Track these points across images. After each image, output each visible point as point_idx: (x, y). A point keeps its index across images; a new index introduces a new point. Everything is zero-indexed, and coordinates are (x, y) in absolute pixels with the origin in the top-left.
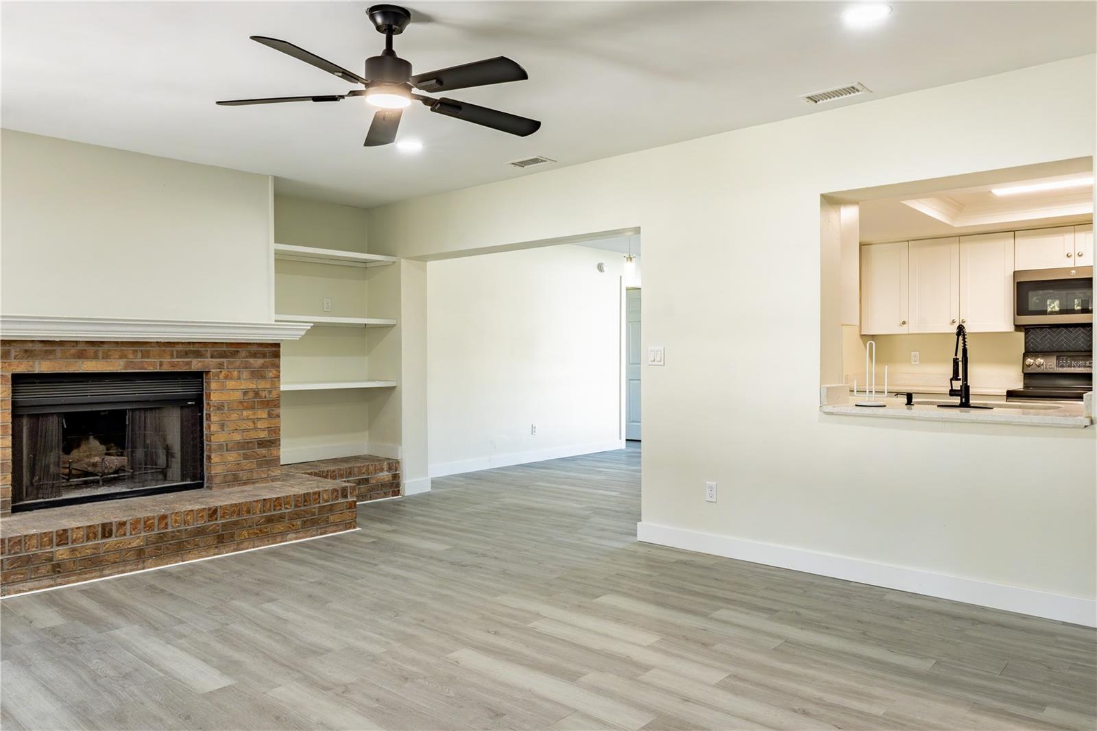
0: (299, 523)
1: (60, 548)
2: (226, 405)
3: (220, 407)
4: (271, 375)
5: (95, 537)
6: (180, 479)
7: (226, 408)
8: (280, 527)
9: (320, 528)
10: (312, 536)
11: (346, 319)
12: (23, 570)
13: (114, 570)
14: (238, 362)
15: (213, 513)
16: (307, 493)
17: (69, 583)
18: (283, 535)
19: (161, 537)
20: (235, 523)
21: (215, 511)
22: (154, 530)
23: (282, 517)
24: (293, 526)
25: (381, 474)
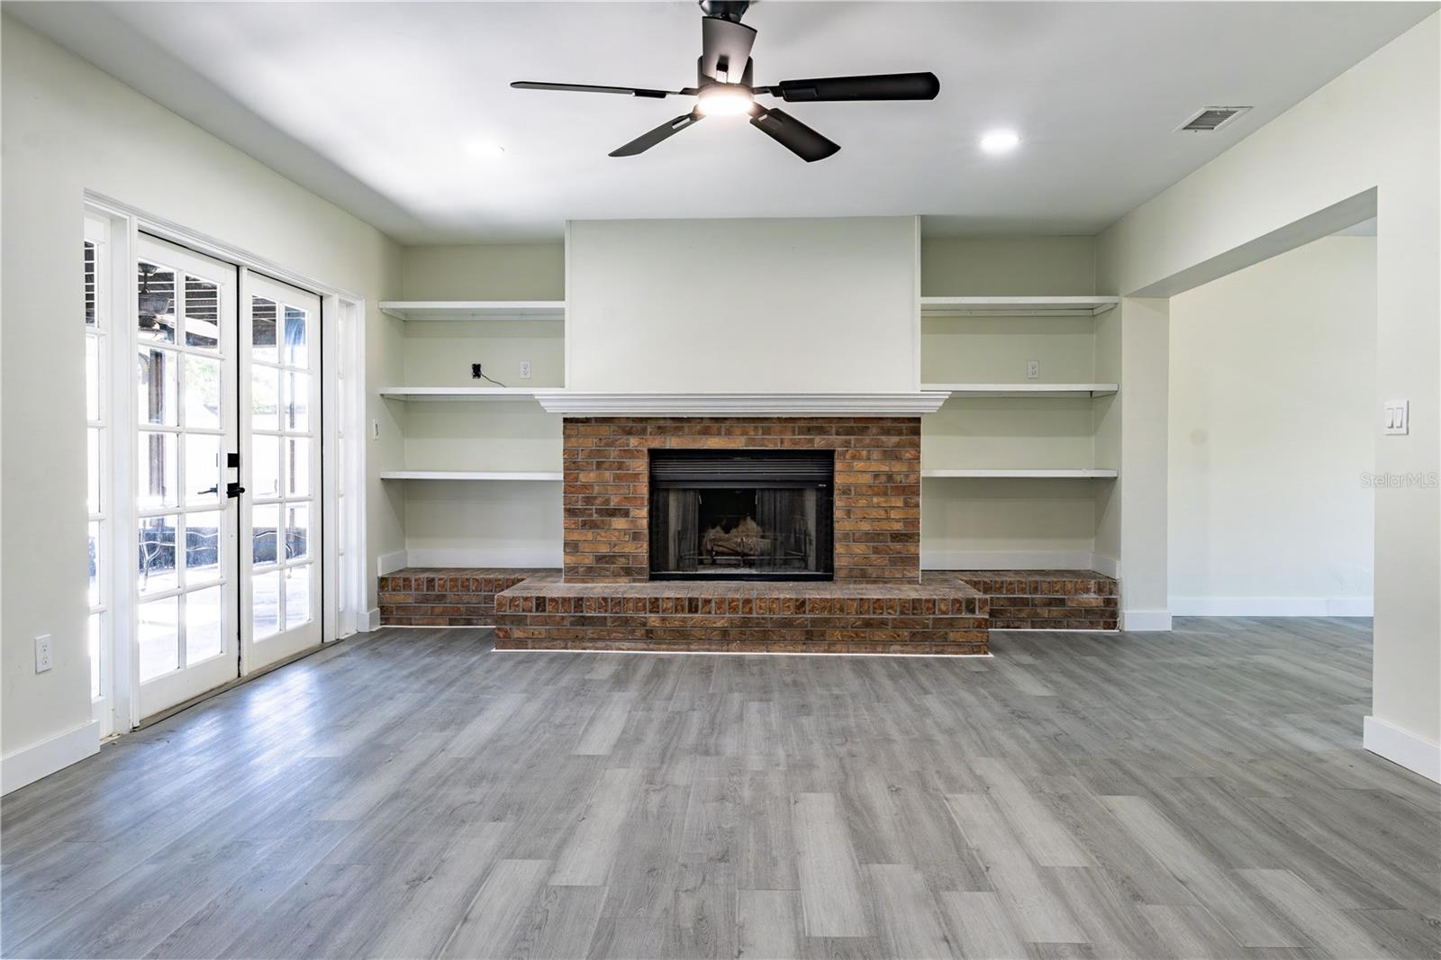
0: (906, 634)
1: (652, 615)
2: (853, 489)
3: (846, 491)
4: (908, 455)
5: (683, 610)
6: (814, 569)
7: (853, 493)
8: (881, 635)
9: (936, 645)
10: (923, 653)
11: (1053, 385)
12: (622, 629)
13: (702, 647)
14: (867, 440)
15: (801, 605)
16: (918, 599)
17: (659, 650)
18: (885, 645)
19: (746, 622)
20: (826, 620)
21: (803, 603)
22: (738, 613)
23: (883, 623)
24: (898, 636)
25: (1085, 596)
